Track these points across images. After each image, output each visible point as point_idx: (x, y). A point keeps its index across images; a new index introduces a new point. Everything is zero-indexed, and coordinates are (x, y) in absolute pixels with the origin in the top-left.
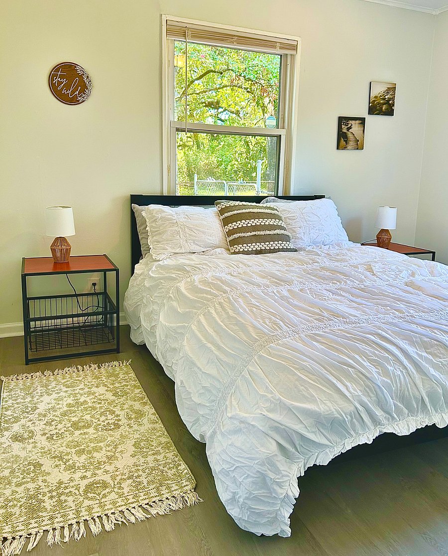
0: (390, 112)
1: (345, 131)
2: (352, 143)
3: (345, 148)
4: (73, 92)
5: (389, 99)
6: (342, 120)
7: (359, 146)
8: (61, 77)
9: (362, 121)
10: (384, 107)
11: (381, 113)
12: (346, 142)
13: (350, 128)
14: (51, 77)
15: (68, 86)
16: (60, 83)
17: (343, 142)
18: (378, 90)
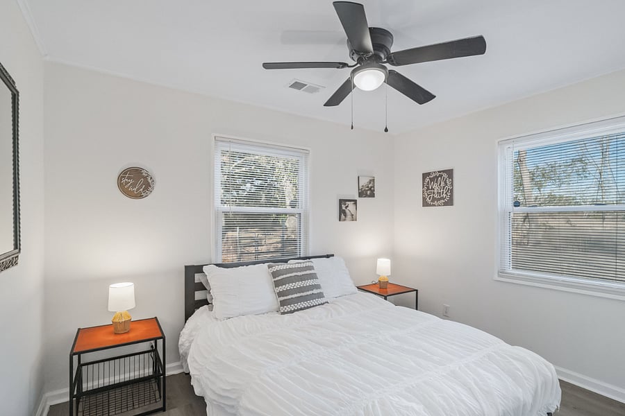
0: (372, 195)
1: (344, 208)
2: (349, 217)
3: (345, 220)
4: (138, 189)
5: (371, 187)
6: (342, 202)
7: (354, 218)
8: (129, 178)
9: (355, 202)
10: (369, 192)
11: (367, 196)
12: (345, 216)
13: (347, 206)
14: (120, 178)
15: (133, 185)
16: (127, 183)
17: (343, 216)
18: (364, 182)
